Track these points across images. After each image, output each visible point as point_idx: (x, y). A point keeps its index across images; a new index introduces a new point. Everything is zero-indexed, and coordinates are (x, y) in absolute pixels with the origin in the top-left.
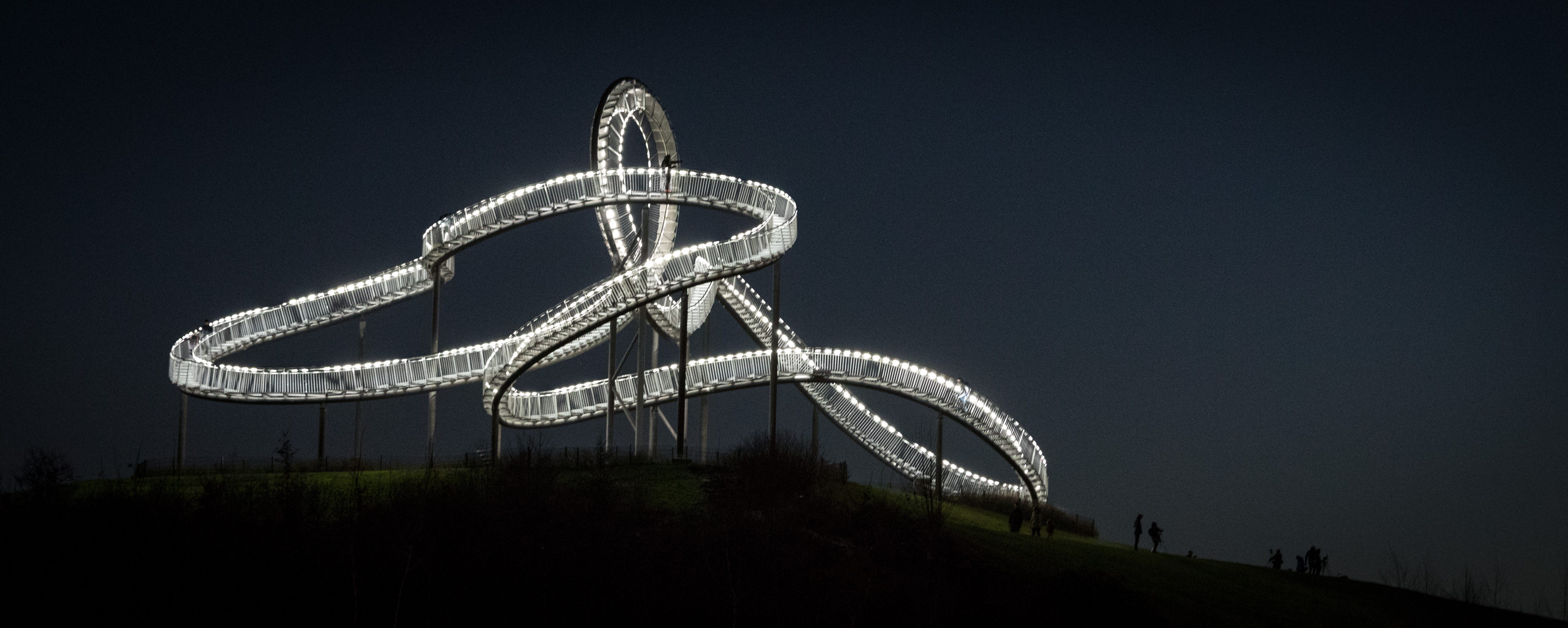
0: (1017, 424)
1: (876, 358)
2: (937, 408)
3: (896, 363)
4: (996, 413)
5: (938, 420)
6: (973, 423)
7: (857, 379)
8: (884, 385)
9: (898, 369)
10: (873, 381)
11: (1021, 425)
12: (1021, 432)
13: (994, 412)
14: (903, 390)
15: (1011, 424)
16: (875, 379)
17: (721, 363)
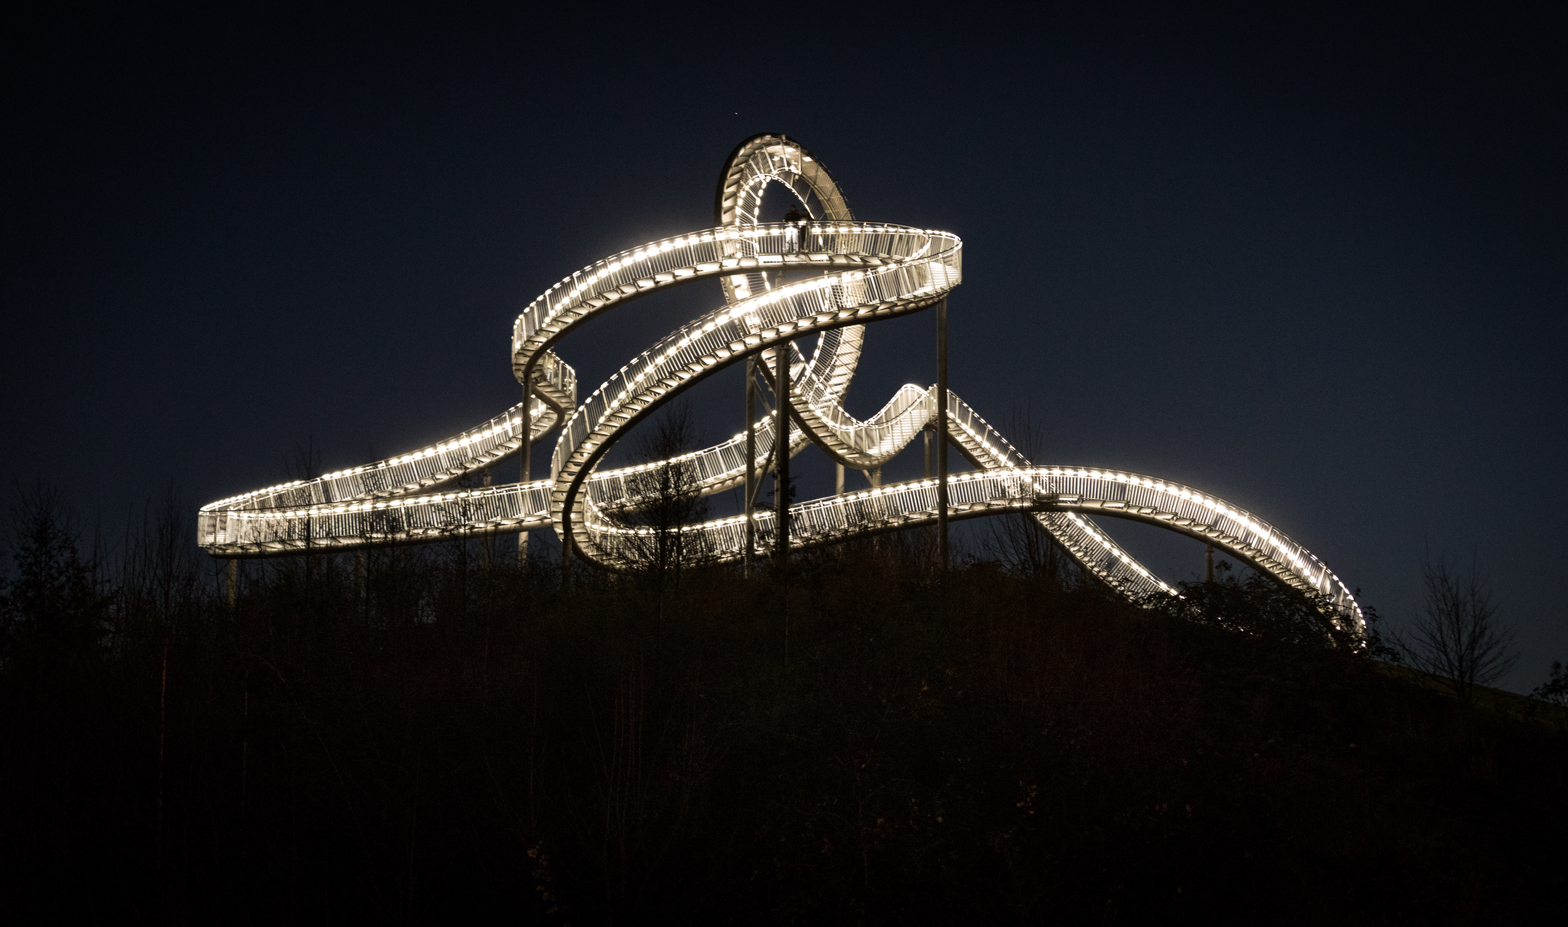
0: (1314, 558)
1: (1122, 478)
2: (1204, 539)
3: (1148, 483)
4: (1287, 546)
5: (1207, 554)
6: (1254, 557)
7: (1097, 506)
8: (1134, 511)
9: (1152, 491)
10: (1119, 508)
11: (1321, 559)
12: (1322, 568)
13: (1284, 544)
14: (1160, 518)
15: (1307, 558)
16: (1122, 505)
17: (915, 491)
